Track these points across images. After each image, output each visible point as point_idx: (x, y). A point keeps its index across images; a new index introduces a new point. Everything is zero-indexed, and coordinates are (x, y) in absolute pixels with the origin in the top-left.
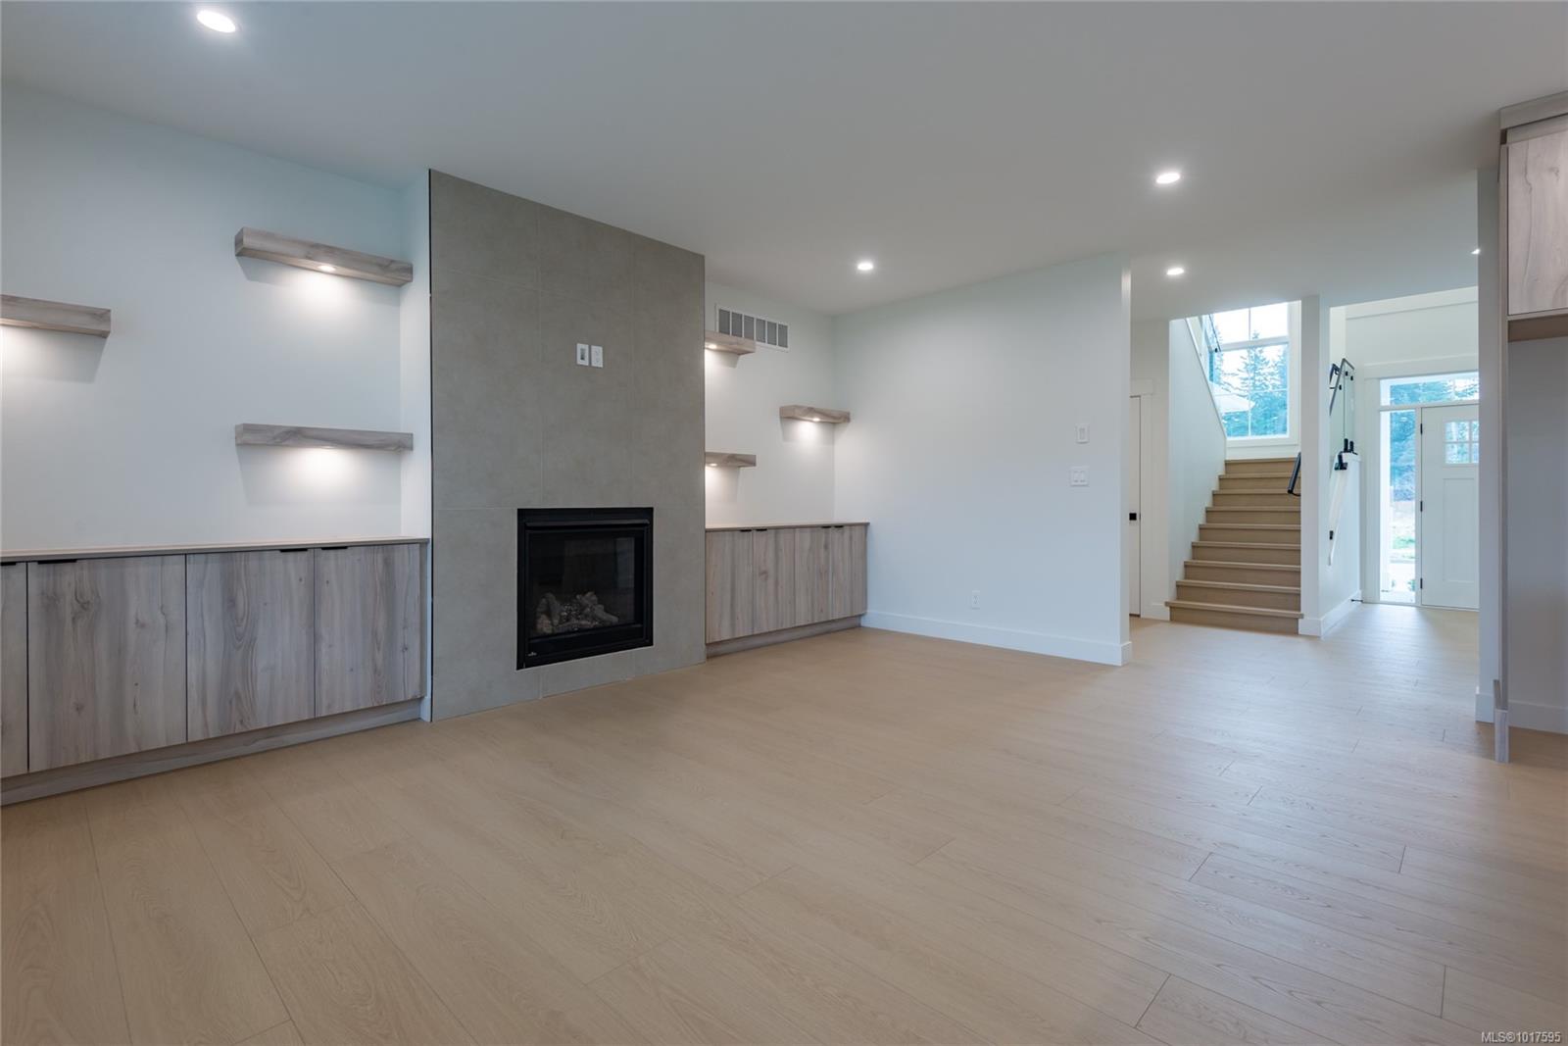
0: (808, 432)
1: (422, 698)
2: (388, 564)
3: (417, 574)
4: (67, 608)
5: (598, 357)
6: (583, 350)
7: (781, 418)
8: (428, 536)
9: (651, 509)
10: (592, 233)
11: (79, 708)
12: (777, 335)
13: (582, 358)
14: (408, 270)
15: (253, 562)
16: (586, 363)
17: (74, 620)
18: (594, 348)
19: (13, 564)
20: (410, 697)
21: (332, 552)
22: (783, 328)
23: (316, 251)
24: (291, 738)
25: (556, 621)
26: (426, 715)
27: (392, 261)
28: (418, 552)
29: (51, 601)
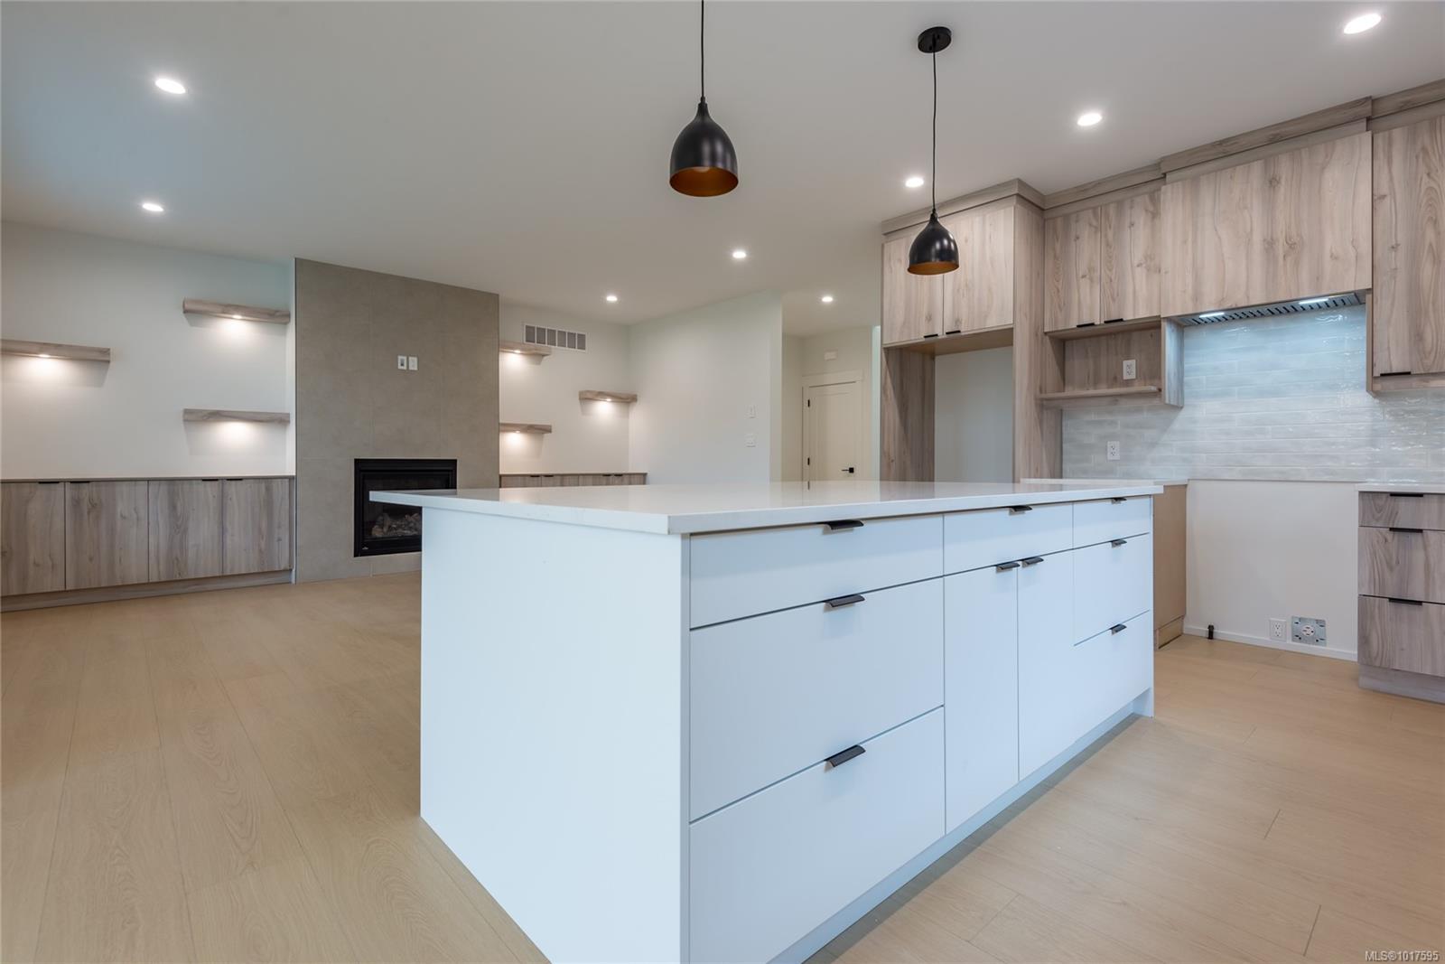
0: (604, 410)
1: (291, 570)
2: (268, 489)
3: (287, 497)
4: (85, 506)
5: (413, 364)
6: (402, 361)
7: (580, 399)
8: (294, 474)
9: (455, 461)
10: (410, 287)
11: (91, 559)
12: (578, 341)
13: (402, 365)
14: (289, 316)
15: (186, 485)
16: (405, 368)
17: (89, 513)
18: (410, 358)
19: (58, 482)
20: (282, 568)
21: (233, 482)
22: (582, 337)
23: (227, 309)
24: (209, 586)
25: (385, 530)
26: (293, 581)
27: (277, 311)
28: (287, 484)
29: (77, 503)
